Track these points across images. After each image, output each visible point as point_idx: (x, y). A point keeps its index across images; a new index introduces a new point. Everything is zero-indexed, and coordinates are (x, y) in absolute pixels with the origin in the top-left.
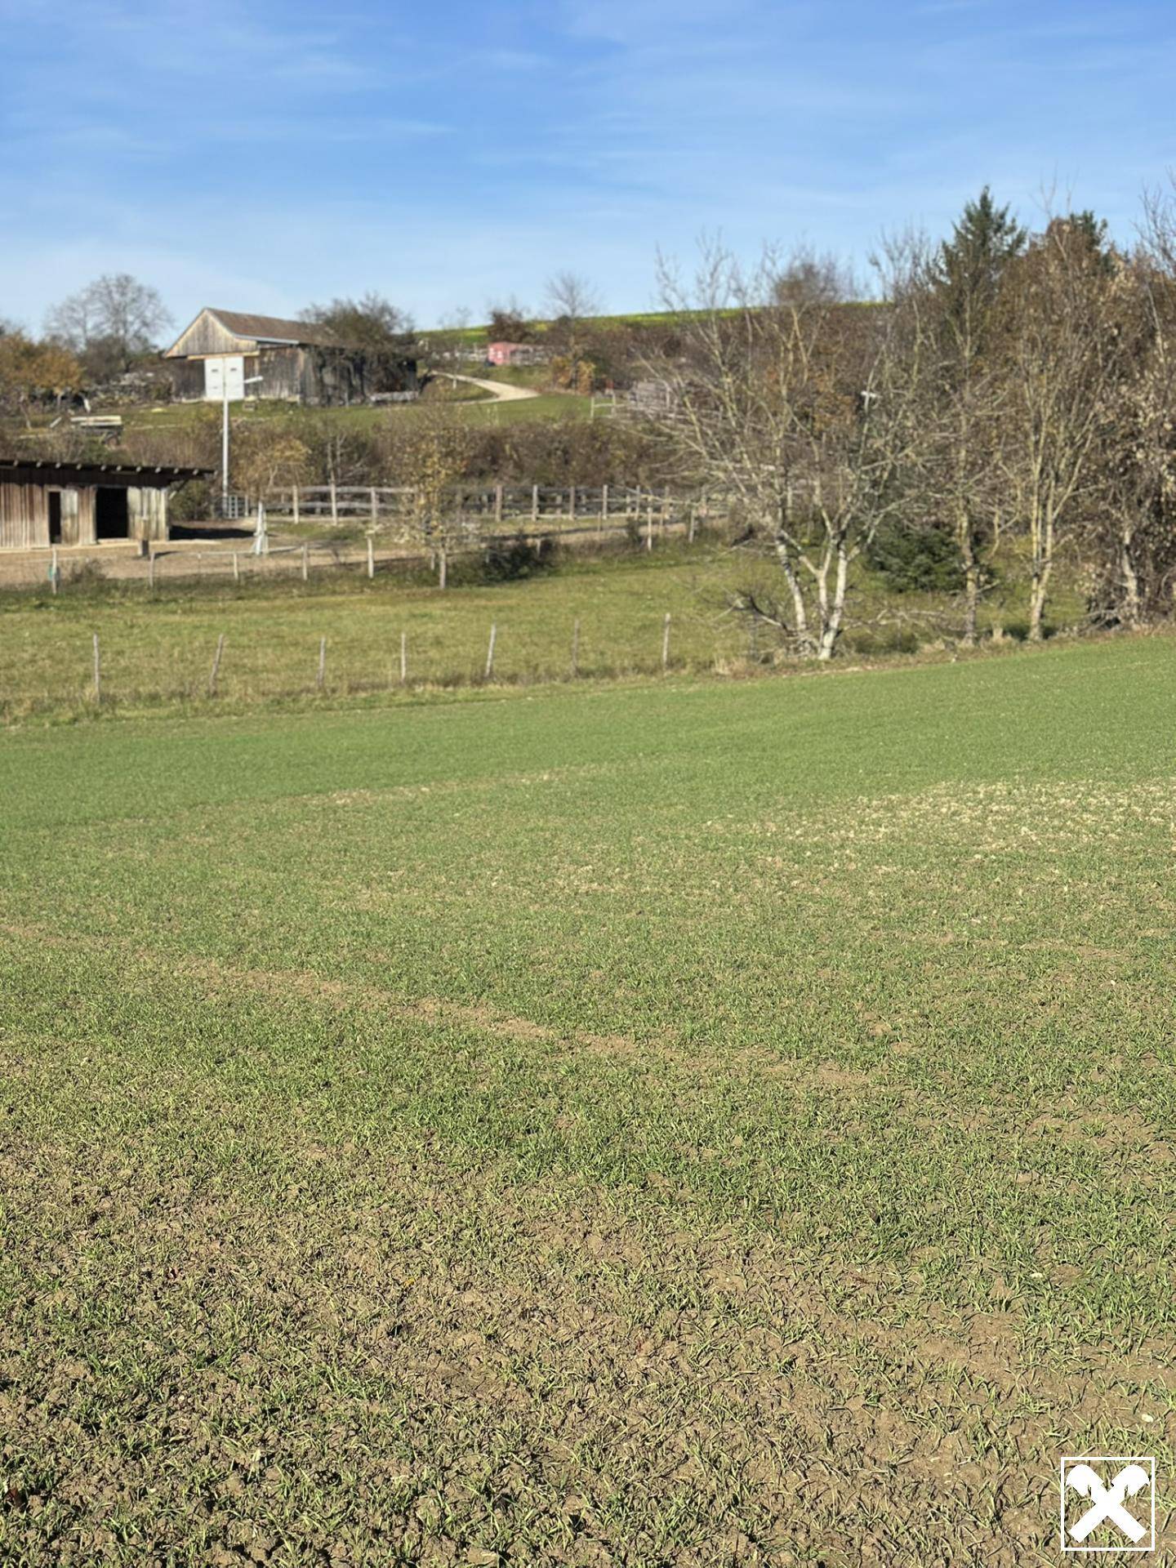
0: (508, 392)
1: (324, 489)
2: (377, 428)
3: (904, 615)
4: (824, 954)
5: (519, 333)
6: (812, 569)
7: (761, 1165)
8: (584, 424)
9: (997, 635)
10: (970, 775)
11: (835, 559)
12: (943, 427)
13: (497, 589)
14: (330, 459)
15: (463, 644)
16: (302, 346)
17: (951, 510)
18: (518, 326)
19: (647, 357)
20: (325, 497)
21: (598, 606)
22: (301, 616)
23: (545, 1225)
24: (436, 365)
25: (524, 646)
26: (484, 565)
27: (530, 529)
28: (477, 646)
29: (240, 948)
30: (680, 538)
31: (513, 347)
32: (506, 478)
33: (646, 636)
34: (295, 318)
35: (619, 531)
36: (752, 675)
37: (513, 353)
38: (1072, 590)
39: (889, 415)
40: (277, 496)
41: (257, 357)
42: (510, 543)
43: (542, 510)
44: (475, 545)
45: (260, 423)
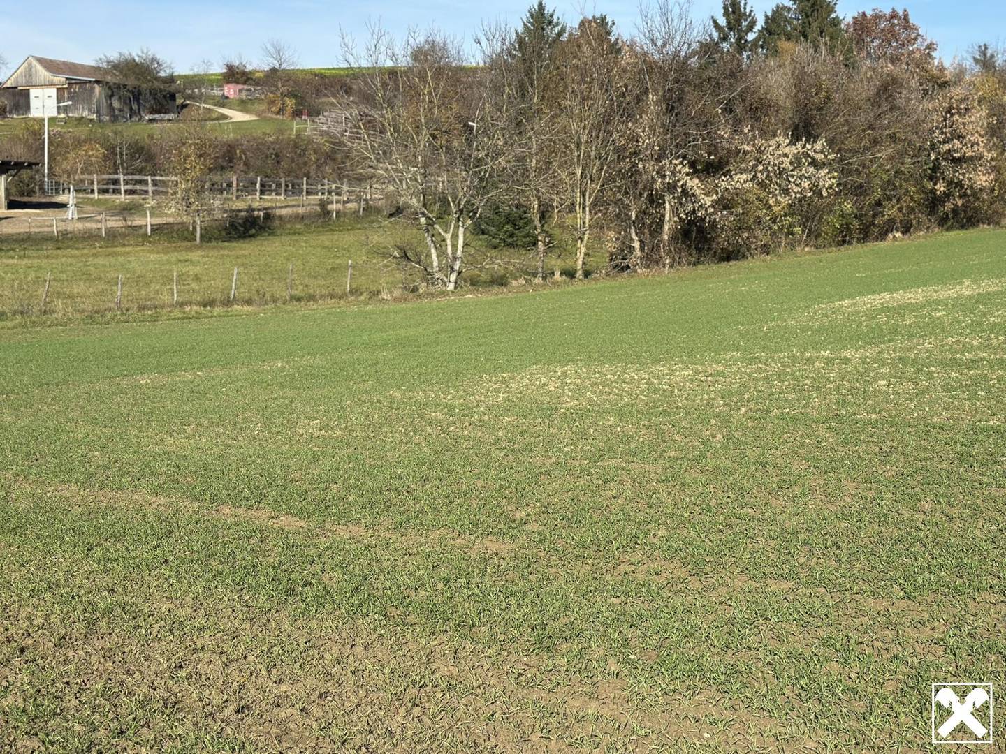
0: (237, 116)
1: (116, 176)
2: (151, 137)
3: (499, 262)
4: (477, 471)
5: (244, 78)
6: (442, 233)
7: (457, 599)
8: (289, 138)
9: (557, 274)
10: (550, 362)
11: (457, 227)
12: (521, 146)
13: (234, 244)
14: (118, 157)
15: (214, 279)
16: (97, 82)
17: (527, 197)
18: (244, 73)
19: (335, 96)
20: (116, 182)
21: (302, 255)
22: (101, 261)
23: (325, 642)
24: (191, 97)
25: (256, 280)
26: (226, 228)
27: (256, 205)
28: (224, 281)
29: (90, 477)
30: (354, 212)
31: (240, 87)
32: (238, 172)
33: (335, 275)
34: (93, 64)
35: (314, 207)
36: (405, 300)
37: (240, 91)
38: (601, 247)
39: (489, 138)
40: (82, 181)
41: (67, 88)
42: (243, 214)
43: (262, 193)
44: (218, 215)
45: (70, 132)
